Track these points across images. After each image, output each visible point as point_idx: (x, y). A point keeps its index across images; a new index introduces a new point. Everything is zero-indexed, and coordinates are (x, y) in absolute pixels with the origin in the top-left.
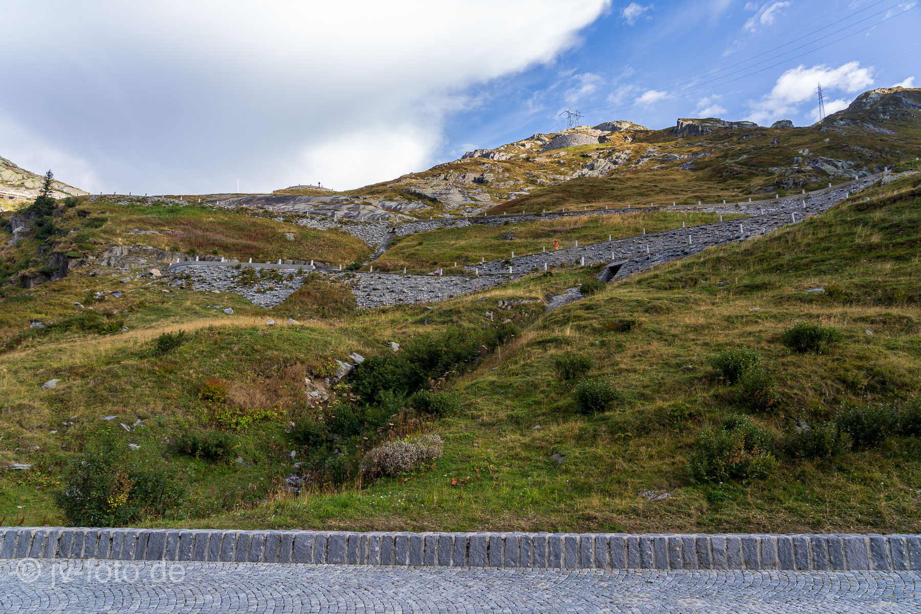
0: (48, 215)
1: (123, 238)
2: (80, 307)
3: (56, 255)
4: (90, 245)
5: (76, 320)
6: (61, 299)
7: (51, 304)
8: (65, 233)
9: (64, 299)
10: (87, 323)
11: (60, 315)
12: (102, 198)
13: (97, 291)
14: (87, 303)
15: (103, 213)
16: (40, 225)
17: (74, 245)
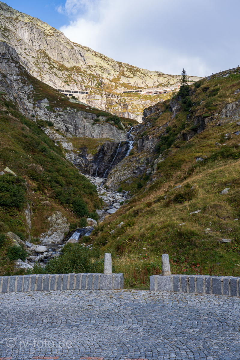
0: (187, 96)
1: (231, 98)
2: (219, 145)
3: (197, 118)
4: (214, 107)
5: (219, 153)
6: (208, 142)
7: (203, 146)
8: (199, 104)
9: (209, 142)
10: (225, 154)
11: (210, 152)
12: (214, 76)
13: (225, 134)
14: (222, 142)
15: (216, 86)
16: (185, 103)
17: (205, 109)
